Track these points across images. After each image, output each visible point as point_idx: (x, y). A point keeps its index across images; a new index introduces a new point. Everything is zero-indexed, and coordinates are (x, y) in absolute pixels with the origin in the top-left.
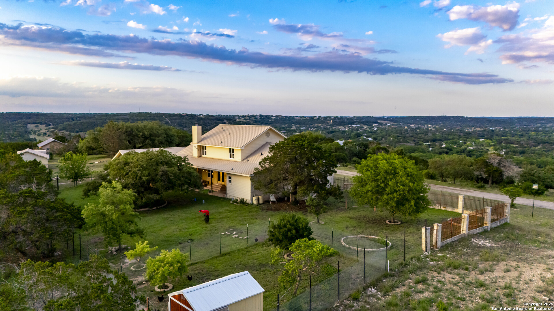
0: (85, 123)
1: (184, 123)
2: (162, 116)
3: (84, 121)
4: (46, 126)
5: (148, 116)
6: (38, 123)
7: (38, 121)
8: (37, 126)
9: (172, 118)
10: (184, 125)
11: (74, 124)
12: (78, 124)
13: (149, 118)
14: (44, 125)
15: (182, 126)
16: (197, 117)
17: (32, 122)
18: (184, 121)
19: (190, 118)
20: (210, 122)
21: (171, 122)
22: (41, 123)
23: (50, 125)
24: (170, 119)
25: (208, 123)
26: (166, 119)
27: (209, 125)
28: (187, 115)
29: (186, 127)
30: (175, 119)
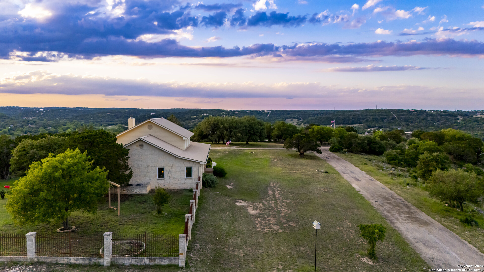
0: (323, 118)
1: (410, 119)
2: (390, 112)
3: (324, 116)
4: (298, 120)
5: (377, 112)
6: (293, 118)
7: (293, 117)
8: (292, 120)
9: (399, 114)
10: (410, 121)
11: (316, 119)
12: (318, 118)
13: (377, 114)
14: (297, 119)
15: (407, 121)
16: (427, 112)
17: (290, 117)
18: (411, 116)
19: (418, 114)
20: (440, 118)
21: (398, 118)
22: (295, 118)
23: (300, 119)
24: (398, 115)
25: (438, 119)
26: (393, 115)
27: (438, 121)
28: (416, 111)
29: (412, 122)
30: (402, 115)
